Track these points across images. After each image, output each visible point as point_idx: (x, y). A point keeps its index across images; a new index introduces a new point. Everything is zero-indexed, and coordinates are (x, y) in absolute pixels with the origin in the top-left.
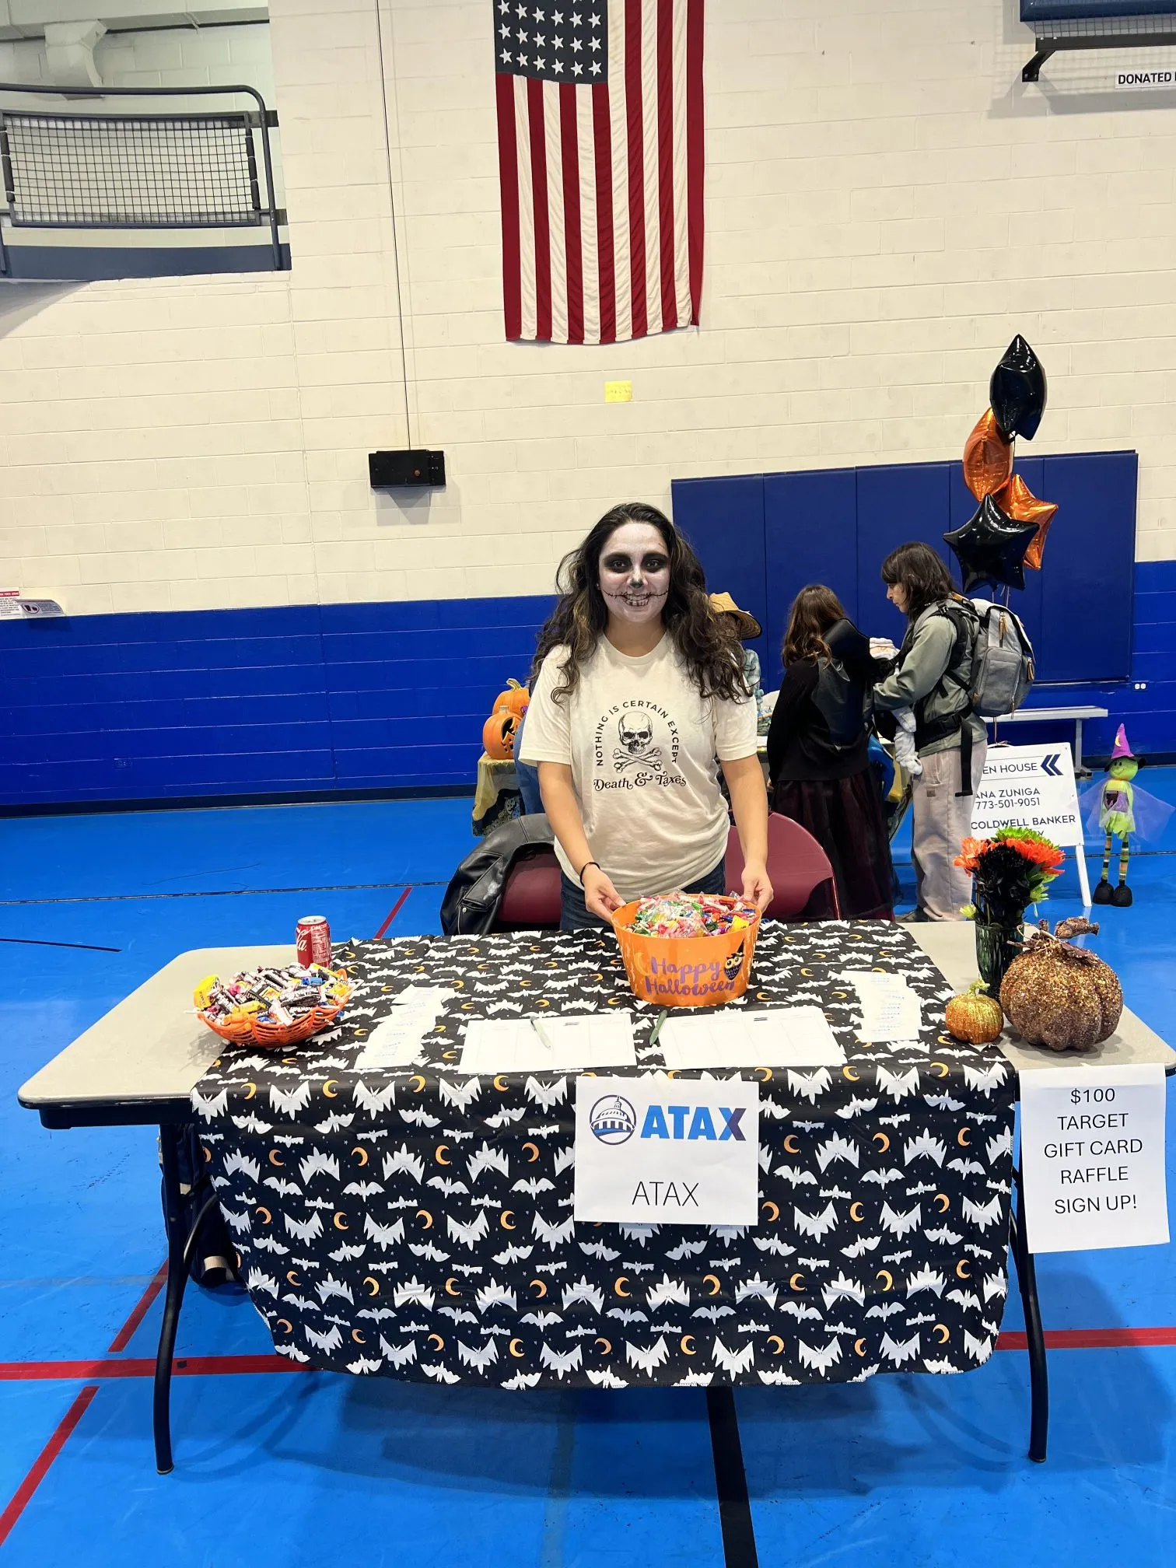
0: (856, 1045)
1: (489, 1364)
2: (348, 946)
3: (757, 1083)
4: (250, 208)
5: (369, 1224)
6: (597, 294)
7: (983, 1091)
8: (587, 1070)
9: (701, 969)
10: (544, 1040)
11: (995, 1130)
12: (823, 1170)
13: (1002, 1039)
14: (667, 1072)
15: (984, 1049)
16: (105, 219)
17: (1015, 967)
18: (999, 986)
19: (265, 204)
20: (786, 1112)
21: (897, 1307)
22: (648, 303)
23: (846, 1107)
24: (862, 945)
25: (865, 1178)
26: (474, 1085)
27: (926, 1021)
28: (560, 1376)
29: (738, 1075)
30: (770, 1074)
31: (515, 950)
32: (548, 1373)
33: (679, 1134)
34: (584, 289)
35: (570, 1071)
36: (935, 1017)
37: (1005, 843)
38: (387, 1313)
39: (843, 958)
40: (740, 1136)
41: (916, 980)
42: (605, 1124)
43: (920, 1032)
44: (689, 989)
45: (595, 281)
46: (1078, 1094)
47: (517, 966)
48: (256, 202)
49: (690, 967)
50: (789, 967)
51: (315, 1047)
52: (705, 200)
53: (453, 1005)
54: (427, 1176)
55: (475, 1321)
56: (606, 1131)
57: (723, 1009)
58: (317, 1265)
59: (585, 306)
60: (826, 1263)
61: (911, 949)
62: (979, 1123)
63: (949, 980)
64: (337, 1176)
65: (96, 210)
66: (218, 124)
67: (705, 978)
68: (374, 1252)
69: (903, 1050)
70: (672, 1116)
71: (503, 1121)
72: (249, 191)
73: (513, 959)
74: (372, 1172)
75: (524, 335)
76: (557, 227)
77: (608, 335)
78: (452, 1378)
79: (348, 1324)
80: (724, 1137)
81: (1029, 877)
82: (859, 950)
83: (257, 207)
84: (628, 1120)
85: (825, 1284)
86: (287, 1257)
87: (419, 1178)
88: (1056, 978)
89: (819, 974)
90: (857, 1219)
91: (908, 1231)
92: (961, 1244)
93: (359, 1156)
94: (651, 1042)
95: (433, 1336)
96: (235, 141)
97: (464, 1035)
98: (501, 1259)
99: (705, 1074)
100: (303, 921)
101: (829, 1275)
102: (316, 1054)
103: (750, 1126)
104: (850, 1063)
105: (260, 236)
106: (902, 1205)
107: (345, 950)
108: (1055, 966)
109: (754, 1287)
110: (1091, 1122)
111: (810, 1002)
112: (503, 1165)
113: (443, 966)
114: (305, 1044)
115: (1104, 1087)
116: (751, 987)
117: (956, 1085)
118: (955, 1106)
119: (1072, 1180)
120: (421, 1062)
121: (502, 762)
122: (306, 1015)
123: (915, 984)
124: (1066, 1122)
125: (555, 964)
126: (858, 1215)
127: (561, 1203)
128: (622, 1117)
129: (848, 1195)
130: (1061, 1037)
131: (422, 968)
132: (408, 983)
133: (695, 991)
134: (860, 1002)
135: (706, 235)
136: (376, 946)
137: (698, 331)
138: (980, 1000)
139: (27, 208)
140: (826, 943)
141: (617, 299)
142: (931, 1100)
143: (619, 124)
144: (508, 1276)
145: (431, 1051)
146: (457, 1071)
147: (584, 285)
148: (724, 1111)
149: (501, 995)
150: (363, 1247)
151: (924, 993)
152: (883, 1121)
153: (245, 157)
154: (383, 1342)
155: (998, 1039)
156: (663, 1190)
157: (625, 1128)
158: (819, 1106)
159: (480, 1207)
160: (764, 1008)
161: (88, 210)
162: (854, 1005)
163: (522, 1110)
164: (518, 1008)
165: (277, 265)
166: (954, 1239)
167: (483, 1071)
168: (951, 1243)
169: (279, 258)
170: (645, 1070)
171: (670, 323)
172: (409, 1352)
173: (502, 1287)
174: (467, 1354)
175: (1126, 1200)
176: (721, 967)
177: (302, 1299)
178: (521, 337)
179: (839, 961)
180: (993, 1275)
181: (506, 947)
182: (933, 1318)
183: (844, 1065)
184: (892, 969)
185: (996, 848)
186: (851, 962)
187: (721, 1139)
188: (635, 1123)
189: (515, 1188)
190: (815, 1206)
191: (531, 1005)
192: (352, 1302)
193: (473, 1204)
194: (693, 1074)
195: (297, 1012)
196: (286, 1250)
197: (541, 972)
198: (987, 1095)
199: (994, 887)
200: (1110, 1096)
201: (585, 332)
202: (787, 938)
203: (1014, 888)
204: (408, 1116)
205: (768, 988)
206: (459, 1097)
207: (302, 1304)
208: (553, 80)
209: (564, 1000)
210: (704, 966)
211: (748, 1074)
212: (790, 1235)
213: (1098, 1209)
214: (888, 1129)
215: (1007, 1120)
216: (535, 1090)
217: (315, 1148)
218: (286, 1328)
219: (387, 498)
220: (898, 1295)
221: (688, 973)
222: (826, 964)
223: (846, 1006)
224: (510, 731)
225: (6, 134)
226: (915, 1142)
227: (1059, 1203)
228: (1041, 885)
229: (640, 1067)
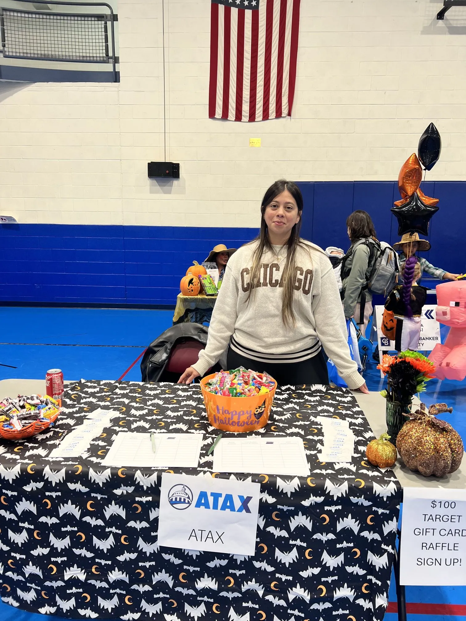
0: (317, 463)
1: (114, 607)
2: (78, 383)
3: (260, 484)
4: (104, 55)
5: (52, 538)
6: (249, 100)
7: (383, 497)
8: (170, 468)
9: (241, 413)
10: (154, 447)
11: (388, 518)
12: (292, 530)
13: (395, 465)
14: (212, 473)
15: (385, 472)
16: (43, 56)
17: (405, 428)
18: (396, 437)
19: (111, 54)
20: (274, 500)
21: (328, 605)
22: (270, 106)
23: (307, 500)
24: (330, 401)
25: (314, 537)
26: (108, 472)
27: (356, 451)
28: (151, 615)
29: (250, 478)
30: (267, 478)
31: (158, 392)
32: (144, 613)
33: (215, 507)
34: (243, 98)
35: (161, 468)
36: (361, 448)
37: (405, 360)
38: (60, 583)
39: (319, 408)
40: (248, 511)
41: (355, 424)
42: (176, 499)
43: (352, 457)
44: (235, 423)
45: (248, 95)
46: (435, 503)
47: (156, 401)
48: (107, 52)
49: (236, 412)
50: (291, 412)
51: (35, 441)
52: (297, 63)
53: (115, 421)
54: (82, 516)
55: (107, 586)
56: (176, 502)
57: (252, 435)
58: (24, 557)
59: (243, 105)
60: (290, 578)
61: (354, 407)
62: (379, 514)
63: (371, 426)
64: (35, 513)
65: (39, 52)
66: (93, 19)
67: (244, 418)
68: (54, 552)
69: (341, 469)
70: (213, 497)
71: (123, 492)
72: (104, 48)
73: (156, 396)
74: (54, 512)
75: (216, 116)
76: (233, 70)
77: (252, 118)
78: (94, 615)
79: (39, 588)
80: (240, 510)
81: (416, 379)
82: (328, 405)
83: (107, 55)
84: (189, 498)
85: (289, 589)
86: (9, 552)
87: (78, 517)
88: (428, 438)
89: (306, 417)
90: (308, 558)
91: (336, 566)
92: (365, 575)
93: (46, 504)
94: (209, 453)
95: (84, 594)
96: (100, 26)
97: (114, 441)
98: (121, 558)
99: (232, 477)
100: (50, 371)
101: (292, 585)
102: (34, 445)
103: (254, 505)
104: (312, 475)
105: (108, 68)
106: (334, 553)
107: (76, 385)
108: (427, 431)
109: (251, 585)
110: (441, 519)
111: (297, 434)
112: (122, 513)
113: (119, 398)
114: (31, 438)
115: (451, 501)
116: (269, 422)
117: (368, 493)
118: (367, 503)
119: (428, 549)
120: (85, 456)
121: (187, 297)
122: (30, 425)
123: (353, 427)
124: (427, 517)
125: (175, 401)
126: (309, 555)
127: (152, 534)
128: (185, 496)
129: (305, 545)
130: (428, 471)
131: (109, 399)
132: (99, 406)
133: (238, 424)
134: (323, 436)
135: (296, 77)
136: (92, 384)
137: (290, 119)
138: (386, 444)
139: (10, 50)
140: (312, 399)
141: (257, 103)
142: (354, 500)
143: (262, 28)
144: (124, 567)
145: (93, 450)
146: (101, 463)
147: (243, 96)
148: (241, 497)
149: (142, 418)
150: (48, 549)
151: (357, 433)
152: (326, 508)
153: (104, 33)
154: (58, 598)
155: (393, 466)
156: (205, 534)
157: (187, 502)
158: (292, 498)
159: (111, 532)
160: (273, 436)
161: (36, 52)
162: (320, 438)
163: (133, 488)
164: (147, 426)
165: (114, 80)
166: (362, 572)
167: (114, 465)
168: (360, 574)
169: (115, 77)
170: (201, 471)
171: (279, 114)
172: (72, 603)
173: (121, 572)
174: (102, 603)
175: (456, 561)
176: (252, 413)
177: (15, 574)
178: (215, 117)
179: (317, 410)
180: (381, 595)
181: (155, 389)
182: (347, 612)
183: (308, 476)
184: (343, 417)
185: (400, 362)
186: (323, 411)
187: (238, 511)
188: (192, 500)
189: (129, 525)
190: (286, 548)
191: (155, 425)
192: (42, 578)
193: (106, 531)
194: (225, 476)
195: (26, 423)
196: (8, 548)
197: (166, 406)
198: (385, 499)
199: (398, 383)
200: (453, 506)
201: (243, 117)
202: (293, 395)
203: (408, 384)
204: (72, 486)
205: (278, 424)
206: (100, 478)
207: (15, 577)
208: (236, 7)
209: (172, 423)
210: (243, 412)
211: (256, 477)
212: (273, 561)
213: (440, 565)
214: (329, 513)
215: (396, 514)
216: (140, 479)
217: (23, 498)
218: (7, 589)
219: (155, 182)
220: (329, 598)
221: (235, 415)
222: (310, 411)
223: (316, 438)
224: (192, 284)
225: (3, 18)
226: (343, 520)
227: (419, 560)
228: (423, 383)
229: (199, 469)
